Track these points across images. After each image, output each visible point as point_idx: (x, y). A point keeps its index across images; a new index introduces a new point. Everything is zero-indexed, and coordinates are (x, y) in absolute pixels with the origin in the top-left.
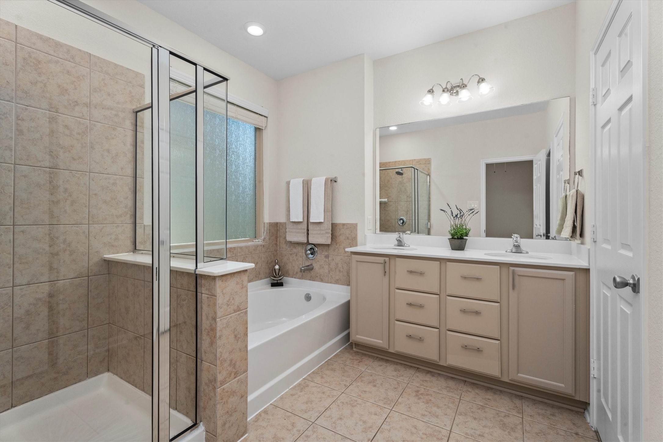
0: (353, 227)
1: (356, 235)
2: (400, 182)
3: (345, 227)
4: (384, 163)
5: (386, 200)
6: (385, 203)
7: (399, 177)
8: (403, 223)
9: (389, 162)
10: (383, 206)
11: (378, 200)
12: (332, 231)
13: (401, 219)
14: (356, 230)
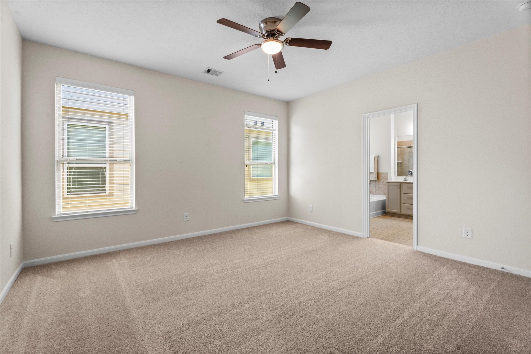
0: (387, 174)
1: (388, 177)
2: (410, 152)
3: (383, 174)
4: (401, 142)
5: (402, 161)
6: (401, 163)
7: (409, 149)
8: (411, 173)
9: (403, 141)
10: (400, 164)
11: (396, 161)
12: (377, 175)
13: (411, 171)
14: (387, 175)
